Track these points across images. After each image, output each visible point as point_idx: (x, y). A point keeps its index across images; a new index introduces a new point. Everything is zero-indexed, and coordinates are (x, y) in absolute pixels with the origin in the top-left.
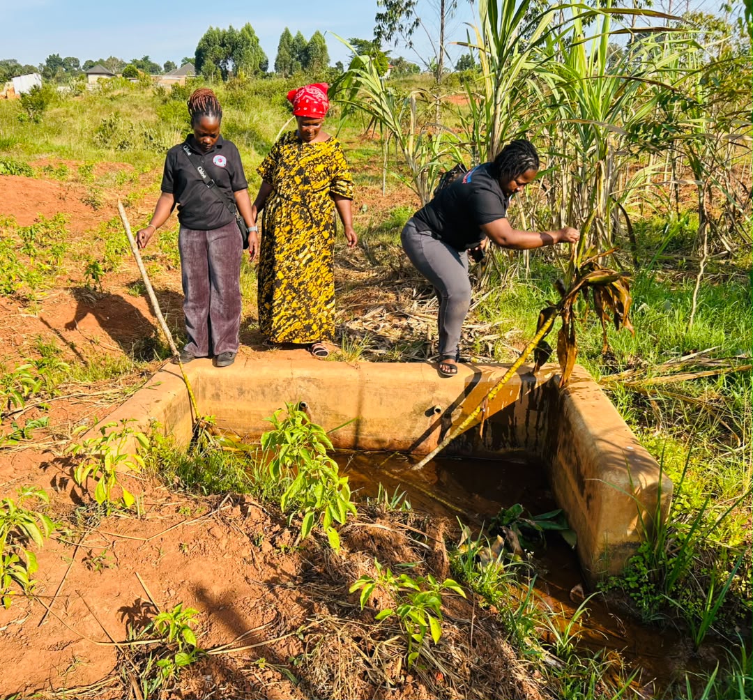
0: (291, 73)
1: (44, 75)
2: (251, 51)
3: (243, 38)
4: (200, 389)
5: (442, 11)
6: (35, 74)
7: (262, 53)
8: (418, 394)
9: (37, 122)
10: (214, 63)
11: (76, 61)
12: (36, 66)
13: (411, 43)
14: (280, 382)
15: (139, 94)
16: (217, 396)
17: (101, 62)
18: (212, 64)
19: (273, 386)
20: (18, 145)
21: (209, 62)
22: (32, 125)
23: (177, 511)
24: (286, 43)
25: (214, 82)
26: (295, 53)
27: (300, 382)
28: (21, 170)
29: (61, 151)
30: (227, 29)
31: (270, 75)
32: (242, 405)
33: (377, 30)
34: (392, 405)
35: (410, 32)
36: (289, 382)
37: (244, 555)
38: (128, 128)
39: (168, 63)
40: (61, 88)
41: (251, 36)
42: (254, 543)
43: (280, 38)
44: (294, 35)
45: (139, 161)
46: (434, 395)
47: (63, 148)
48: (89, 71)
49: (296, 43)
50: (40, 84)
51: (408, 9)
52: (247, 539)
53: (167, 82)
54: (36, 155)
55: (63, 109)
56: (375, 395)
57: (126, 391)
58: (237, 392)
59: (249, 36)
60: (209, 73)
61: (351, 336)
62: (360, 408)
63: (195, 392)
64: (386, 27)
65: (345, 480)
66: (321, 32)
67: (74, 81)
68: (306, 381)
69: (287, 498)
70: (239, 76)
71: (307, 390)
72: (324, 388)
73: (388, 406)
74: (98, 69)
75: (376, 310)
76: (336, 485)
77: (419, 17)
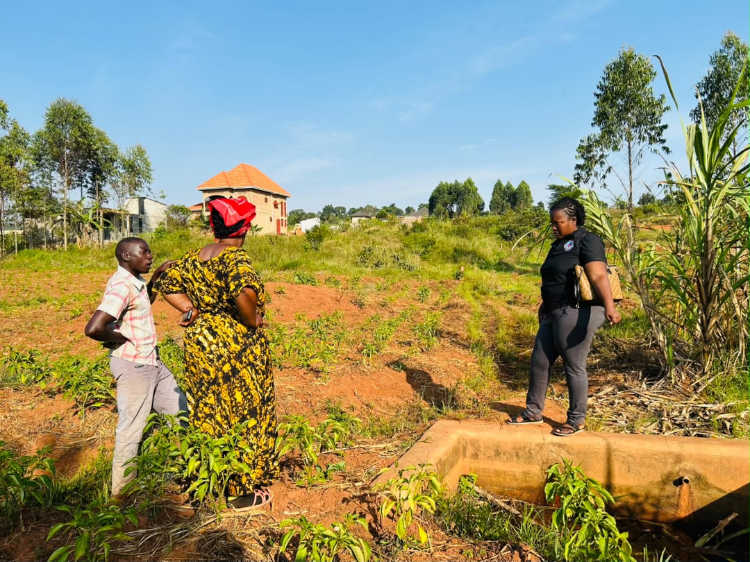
0: (502, 211)
1: (322, 219)
2: (472, 197)
3: (465, 188)
4: (461, 449)
5: (630, 161)
6: (316, 218)
7: (480, 198)
8: (665, 464)
9: (317, 249)
10: (443, 206)
11: (344, 209)
12: (316, 213)
13: (605, 185)
14: (533, 446)
15: (388, 229)
16: (475, 456)
17: (361, 208)
18: (441, 207)
19: (527, 450)
20: (303, 265)
21: (439, 206)
22: (312, 252)
23: (461, 553)
24: (498, 190)
25: (443, 220)
26: (505, 197)
27: (551, 447)
28: (308, 281)
29: (333, 269)
30: (453, 183)
31: (486, 214)
32: (498, 465)
33: (577, 176)
34: (640, 473)
35: (604, 177)
36: (541, 446)
38: (381, 252)
39: (409, 207)
40: (333, 227)
41: (472, 186)
43: (493, 186)
44: (504, 184)
45: (389, 276)
46: (681, 466)
47: (335, 267)
48: (354, 215)
49: (507, 190)
50: (319, 224)
51: (602, 160)
53: (409, 220)
55: (334, 241)
56: (623, 462)
57: (404, 445)
58: (494, 453)
59: (470, 187)
60: (439, 213)
61: (591, 410)
62: (609, 474)
63: (458, 451)
64: (583, 174)
65: (625, 536)
66: (526, 181)
67: (342, 222)
68: (556, 446)
69: (570, 547)
70: (462, 215)
71: (559, 455)
72: (574, 454)
73: (636, 474)
74: (359, 213)
75: (608, 389)
76: (617, 540)
77: (610, 165)
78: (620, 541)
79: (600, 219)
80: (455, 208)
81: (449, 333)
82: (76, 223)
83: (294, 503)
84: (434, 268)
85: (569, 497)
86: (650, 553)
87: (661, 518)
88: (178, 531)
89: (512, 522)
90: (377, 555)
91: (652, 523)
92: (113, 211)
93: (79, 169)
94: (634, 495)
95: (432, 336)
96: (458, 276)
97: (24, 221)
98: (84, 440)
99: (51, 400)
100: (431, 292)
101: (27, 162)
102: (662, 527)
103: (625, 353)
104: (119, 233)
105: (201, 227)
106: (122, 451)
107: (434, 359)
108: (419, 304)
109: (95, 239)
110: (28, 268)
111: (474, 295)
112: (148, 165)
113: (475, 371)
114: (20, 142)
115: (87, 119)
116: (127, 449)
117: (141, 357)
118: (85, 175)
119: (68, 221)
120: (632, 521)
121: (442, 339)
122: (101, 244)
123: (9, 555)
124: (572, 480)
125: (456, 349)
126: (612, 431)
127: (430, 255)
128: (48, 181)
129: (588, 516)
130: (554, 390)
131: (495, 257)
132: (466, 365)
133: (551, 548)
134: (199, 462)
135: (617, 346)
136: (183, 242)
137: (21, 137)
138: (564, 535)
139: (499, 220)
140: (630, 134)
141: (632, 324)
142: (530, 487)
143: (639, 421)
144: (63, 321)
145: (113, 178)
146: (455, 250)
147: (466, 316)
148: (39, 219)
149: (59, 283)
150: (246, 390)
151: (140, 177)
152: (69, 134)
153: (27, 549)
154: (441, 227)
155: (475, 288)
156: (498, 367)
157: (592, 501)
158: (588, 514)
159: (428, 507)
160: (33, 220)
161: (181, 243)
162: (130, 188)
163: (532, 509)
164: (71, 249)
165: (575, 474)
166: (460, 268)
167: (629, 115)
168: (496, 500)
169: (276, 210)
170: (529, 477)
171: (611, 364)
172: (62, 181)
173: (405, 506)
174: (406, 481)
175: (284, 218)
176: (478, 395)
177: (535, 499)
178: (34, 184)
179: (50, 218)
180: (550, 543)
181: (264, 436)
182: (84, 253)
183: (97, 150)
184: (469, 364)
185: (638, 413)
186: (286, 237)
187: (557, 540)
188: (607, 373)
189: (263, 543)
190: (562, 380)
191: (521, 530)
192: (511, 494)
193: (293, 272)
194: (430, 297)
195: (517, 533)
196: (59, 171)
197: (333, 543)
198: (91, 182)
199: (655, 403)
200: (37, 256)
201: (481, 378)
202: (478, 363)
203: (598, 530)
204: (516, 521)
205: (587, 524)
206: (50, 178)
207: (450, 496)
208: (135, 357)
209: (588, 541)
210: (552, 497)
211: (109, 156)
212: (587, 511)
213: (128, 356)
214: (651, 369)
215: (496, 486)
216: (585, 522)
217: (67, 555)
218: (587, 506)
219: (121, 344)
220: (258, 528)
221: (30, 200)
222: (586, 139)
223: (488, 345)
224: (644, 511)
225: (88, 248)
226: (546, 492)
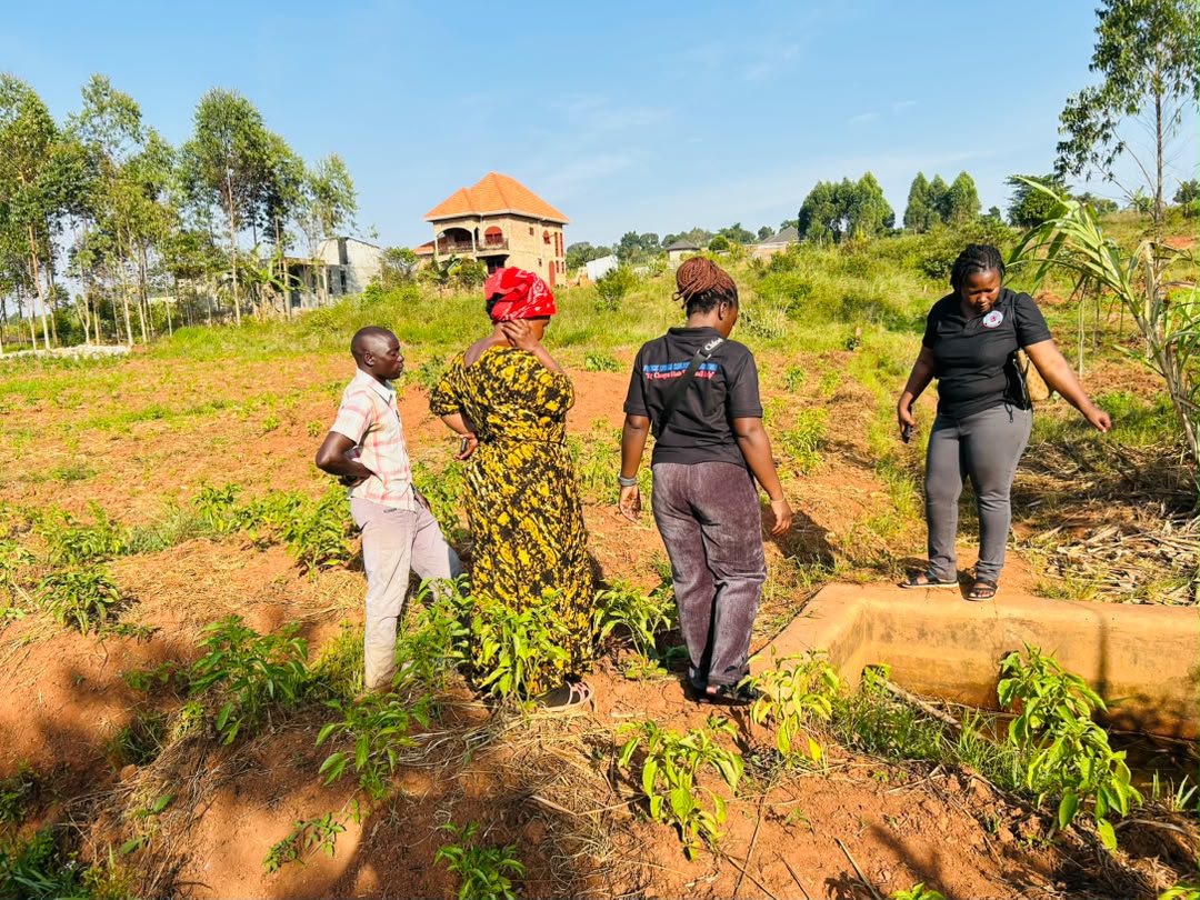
0: (926, 227)
1: (620, 256)
2: (872, 204)
3: (861, 190)
4: (865, 627)
5: (1159, 130)
6: (611, 257)
7: (886, 206)
8: (1196, 651)
9: (615, 309)
10: (823, 223)
11: (655, 237)
12: (610, 246)
13: (1111, 175)
14: (979, 623)
16: (887, 637)
17: (683, 235)
18: (820, 226)
19: (969, 628)
20: (595, 337)
21: (816, 223)
22: (608, 314)
23: (870, 775)
24: (919, 190)
25: (824, 247)
26: (931, 202)
27: (1009, 625)
28: (608, 364)
30: (840, 182)
31: (899, 233)
32: (923, 651)
33: (1060, 163)
34: (1154, 664)
35: (1109, 161)
36: (991, 624)
37: (974, 842)
39: (764, 228)
40: (638, 269)
41: (872, 187)
42: (986, 829)
43: (910, 186)
44: (929, 180)
48: (672, 247)
49: (934, 190)
50: (616, 267)
51: (1105, 131)
52: (974, 822)
53: (765, 252)
54: (615, 348)
55: (641, 293)
56: (1126, 648)
57: (776, 621)
58: (917, 633)
59: (869, 187)
60: (817, 236)
61: (1075, 566)
62: (1103, 667)
63: (860, 630)
64: (1072, 158)
65: (1121, 756)
66: (967, 173)
67: (653, 260)
68: (1017, 624)
69: (1035, 770)
70: (857, 237)
71: (1020, 637)
72: (1045, 635)
73: (1146, 667)
74: (681, 244)
75: (1106, 532)
76: (1108, 762)
77: (1122, 140)
78: (1114, 764)
79: (1097, 252)
80: (843, 226)
81: (839, 444)
82: (250, 283)
83: (624, 701)
84: (809, 331)
85: (1036, 700)
86: (1163, 784)
87: (1186, 733)
88: (474, 736)
89: (946, 734)
90: (748, 774)
91: (1172, 740)
92: (302, 262)
93: (249, 199)
94: (1143, 699)
95: (813, 450)
96: (850, 345)
97: (177, 283)
98: (319, 611)
99: (263, 556)
100: (806, 373)
101: (174, 193)
102: (1187, 746)
103: (1138, 473)
104: (313, 296)
105: (434, 280)
106: (376, 628)
107: (817, 487)
108: (787, 396)
109: (279, 306)
110: (190, 355)
111: (878, 376)
112: (350, 187)
113: (882, 506)
114: (161, 161)
115: (255, 119)
116: (381, 626)
117: (391, 498)
118: (258, 208)
119: (239, 280)
120: (1138, 737)
121: (828, 455)
122: (288, 314)
123: (259, 763)
124: (1040, 676)
125: (852, 470)
126: (1110, 599)
127: (803, 311)
128: (206, 220)
129: (1063, 727)
130: (1014, 535)
131: (915, 308)
132: (869, 497)
133: (1006, 773)
134: (498, 645)
135: (1124, 460)
136: (410, 306)
137: (162, 154)
138: (1027, 755)
139: (921, 244)
140: (1159, 82)
141: (1152, 421)
142: (974, 684)
143: (1155, 583)
144: (254, 436)
145: (300, 210)
146: (846, 300)
147: (867, 414)
148: (198, 281)
149: (237, 377)
150: (534, 546)
151: (338, 207)
152: (231, 145)
153: (283, 756)
154: (820, 261)
155: (881, 364)
156: (920, 498)
157: (1070, 705)
158: (1063, 724)
159: (821, 711)
160: (190, 281)
161: (407, 309)
162: (325, 224)
163: (977, 717)
164: (247, 324)
165: (1045, 668)
166: (854, 330)
167: (1160, 47)
168: (921, 703)
169: (548, 246)
170: (973, 669)
171: (1112, 491)
172: (226, 219)
173: (788, 709)
174: (788, 674)
175: (561, 259)
176: (888, 543)
177: (981, 701)
178: (187, 227)
179: (214, 278)
180: (1006, 765)
181: (569, 609)
182: (265, 329)
183: (273, 167)
184: (873, 495)
185: (1155, 571)
186: (564, 290)
187: (1016, 761)
188: (1105, 506)
189: (590, 755)
190: (1028, 518)
191: (960, 746)
192: (943, 694)
193: (579, 348)
194: (804, 383)
195: (954, 750)
196: (221, 203)
197: (693, 755)
198: (267, 218)
199: (1184, 555)
200: (200, 337)
201: (894, 517)
202: (888, 492)
203: (1080, 747)
204: (952, 734)
205: (1062, 739)
206: (209, 215)
207: (851, 694)
208: (383, 497)
209: (1064, 762)
210: (1009, 700)
211: (291, 176)
212: (1063, 721)
213: (373, 496)
214: (1181, 498)
215: (920, 681)
216: (1059, 736)
217: (343, 763)
218: (1062, 712)
219: (364, 479)
220: (580, 735)
221: (184, 252)
222: (1078, 96)
223: (903, 463)
224: (1158, 723)
225: (270, 322)
226: (999, 691)
